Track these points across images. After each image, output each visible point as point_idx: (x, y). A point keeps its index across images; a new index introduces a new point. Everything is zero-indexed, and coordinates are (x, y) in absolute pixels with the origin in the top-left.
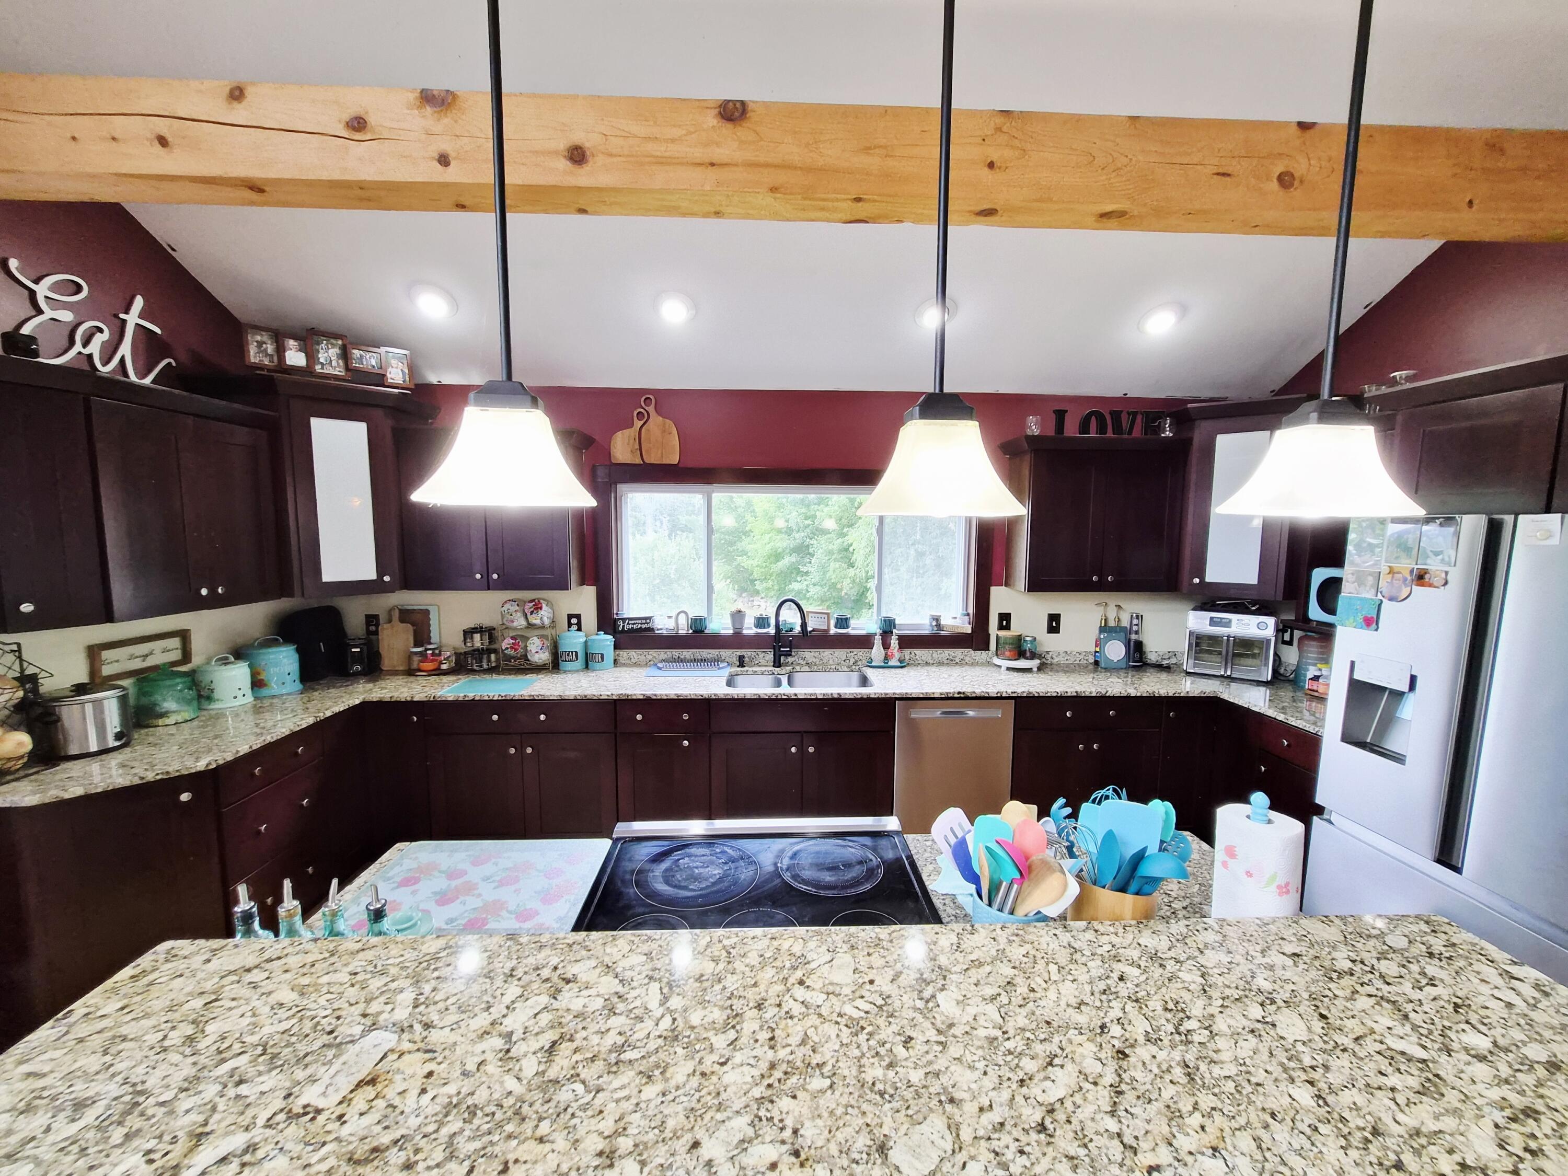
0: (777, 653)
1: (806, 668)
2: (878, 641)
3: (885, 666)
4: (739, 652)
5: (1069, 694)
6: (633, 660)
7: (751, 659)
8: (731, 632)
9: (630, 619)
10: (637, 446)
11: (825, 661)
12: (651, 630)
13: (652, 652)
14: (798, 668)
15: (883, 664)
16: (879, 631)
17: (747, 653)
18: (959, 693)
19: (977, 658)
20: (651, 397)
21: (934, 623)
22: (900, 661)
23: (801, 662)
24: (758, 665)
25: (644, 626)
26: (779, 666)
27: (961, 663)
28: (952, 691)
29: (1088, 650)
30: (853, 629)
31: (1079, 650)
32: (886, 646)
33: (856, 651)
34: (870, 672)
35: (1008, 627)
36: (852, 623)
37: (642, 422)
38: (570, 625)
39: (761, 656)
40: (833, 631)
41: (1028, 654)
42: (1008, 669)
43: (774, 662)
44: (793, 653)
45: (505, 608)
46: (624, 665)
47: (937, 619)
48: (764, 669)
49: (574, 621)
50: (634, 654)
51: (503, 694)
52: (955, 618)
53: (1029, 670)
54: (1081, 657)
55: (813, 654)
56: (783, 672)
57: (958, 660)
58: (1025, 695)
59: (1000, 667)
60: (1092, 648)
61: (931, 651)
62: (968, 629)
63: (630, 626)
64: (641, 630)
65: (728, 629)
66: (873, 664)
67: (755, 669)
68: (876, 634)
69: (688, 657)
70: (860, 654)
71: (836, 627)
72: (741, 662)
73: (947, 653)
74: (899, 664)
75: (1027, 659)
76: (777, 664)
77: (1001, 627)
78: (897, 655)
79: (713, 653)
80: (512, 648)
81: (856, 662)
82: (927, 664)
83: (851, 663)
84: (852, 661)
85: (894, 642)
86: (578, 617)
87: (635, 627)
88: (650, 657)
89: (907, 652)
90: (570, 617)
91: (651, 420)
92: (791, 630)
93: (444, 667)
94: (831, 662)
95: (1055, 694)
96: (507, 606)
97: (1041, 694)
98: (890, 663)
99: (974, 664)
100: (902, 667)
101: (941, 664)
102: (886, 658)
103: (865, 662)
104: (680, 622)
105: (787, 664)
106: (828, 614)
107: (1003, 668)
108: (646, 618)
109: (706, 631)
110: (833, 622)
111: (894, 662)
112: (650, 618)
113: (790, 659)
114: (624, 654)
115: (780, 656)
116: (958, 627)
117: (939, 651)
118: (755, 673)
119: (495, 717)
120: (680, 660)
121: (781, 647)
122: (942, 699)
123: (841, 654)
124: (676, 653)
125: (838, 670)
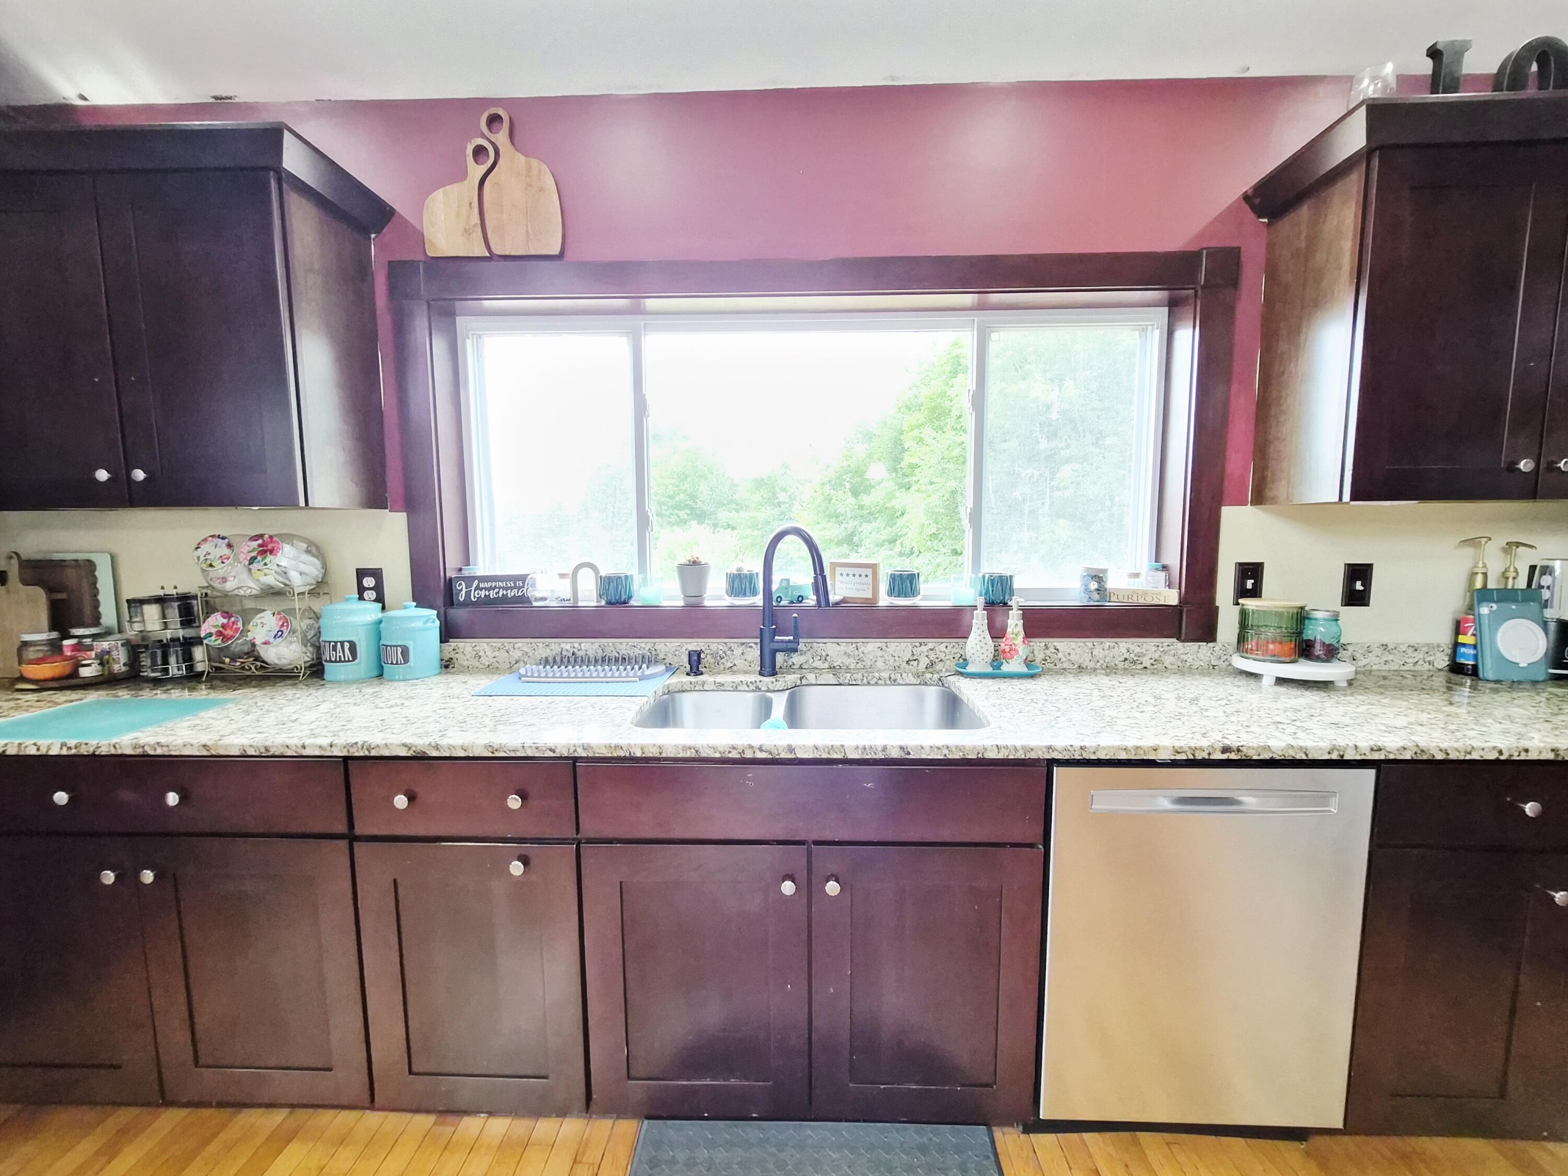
0: (768, 647)
1: (830, 678)
2: (979, 620)
3: (995, 672)
4: (694, 644)
5: (1533, 756)
6: (483, 660)
7: (718, 658)
8: (681, 603)
9: (482, 579)
10: (476, 219)
11: (868, 663)
12: (524, 600)
13: (521, 643)
14: (811, 678)
15: (990, 670)
16: (980, 602)
17: (708, 645)
18: (1226, 750)
19: (1189, 658)
20: (501, 112)
21: (1094, 585)
22: (1028, 662)
23: (818, 664)
24: (731, 669)
25: (511, 594)
26: (773, 673)
27: (1155, 669)
28: (1205, 743)
29: (1435, 641)
30: (925, 598)
31: (1413, 642)
32: (997, 632)
33: (931, 643)
34: (966, 689)
35: (1256, 593)
36: (924, 587)
37: (483, 168)
38: (361, 590)
39: (738, 651)
40: (884, 600)
41: (1318, 650)
42: (1281, 681)
43: (762, 665)
44: (801, 647)
45: (201, 552)
46: (467, 670)
47: (1098, 577)
48: (738, 678)
49: (369, 582)
50: (486, 647)
51: (72, 742)
52: (1136, 575)
53: (1324, 686)
54: (1419, 656)
55: (843, 648)
56: (780, 685)
57: (1147, 663)
58: (1408, 756)
59: (1255, 676)
60: (1444, 638)
61: (1089, 642)
62: (1172, 598)
63: (483, 593)
64: (504, 600)
65: (674, 598)
66: (970, 669)
67: (720, 679)
68: (975, 607)
69: (591, 654)
70: (942, 647)
71: (891, 593)
72: (695, 664)
73: (1124, 647)
74: (1024, 669)
75: (1318, 659)
76: (769, 668)
77: (1242, 592)
78: (1022, 650)
79: (642, 646)
80: (219, 634)
81: (932, 664)
82: (1081, 669)
83: (922, 666)
84: (924, 662)
85: (1014, 623)
86: (376, 574)
87: (492, 594)
88: (516, 654)
89: (1038, 644)
90: (361, 574)
91: (501, 162)
92: (800, 599)
93: (85, 672)
94: (880, 664)
95: (1493, 756)
96: (205, 548)
97: (1453, 756)
98: (1006, 668)
99: (1184, 670)
100: (1032, 676)
101: (1110, 670)
102: (998, 659)
103: (951, 665)
104: (580, 586)
105: (790, 669)
106: (874, 567)
107: (1268, 681)
108: (514, 578)
109: (633, 602)
110: (883, 587)
111: (1014, 665)
112: (523, 578)
113: (796, 659)
114: (464, 648)
115: (774, 653)
116: (1146, 593)
117: (1108, 642)
118: (720, 687)
119: (61, 798)
120: (575, 660)
121: (775, 633)
122: (1174, 764)
123: (901, 648)
124: (567, 645)
125: (894, 682)
